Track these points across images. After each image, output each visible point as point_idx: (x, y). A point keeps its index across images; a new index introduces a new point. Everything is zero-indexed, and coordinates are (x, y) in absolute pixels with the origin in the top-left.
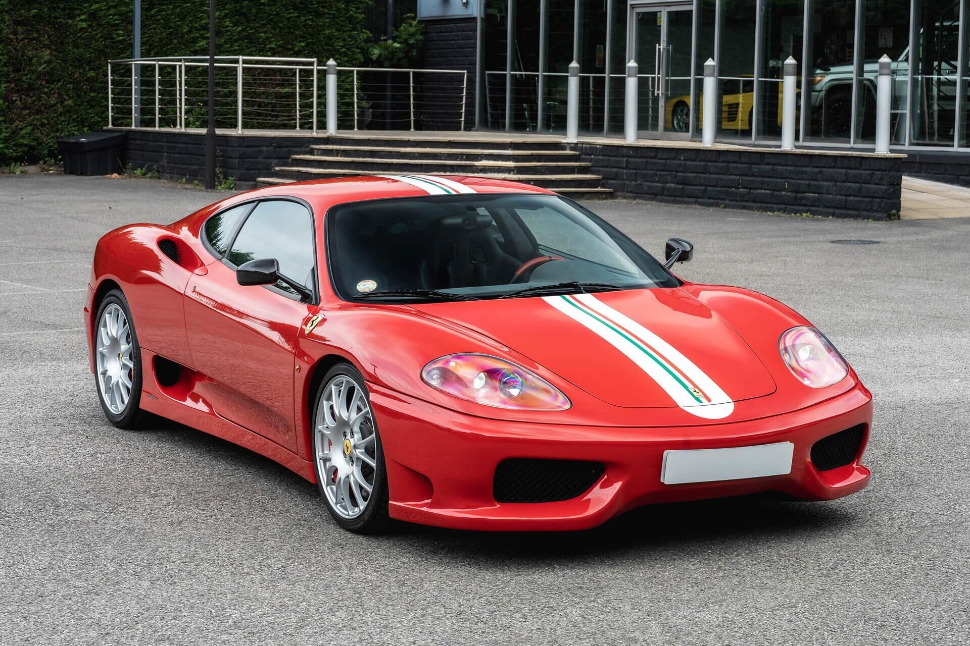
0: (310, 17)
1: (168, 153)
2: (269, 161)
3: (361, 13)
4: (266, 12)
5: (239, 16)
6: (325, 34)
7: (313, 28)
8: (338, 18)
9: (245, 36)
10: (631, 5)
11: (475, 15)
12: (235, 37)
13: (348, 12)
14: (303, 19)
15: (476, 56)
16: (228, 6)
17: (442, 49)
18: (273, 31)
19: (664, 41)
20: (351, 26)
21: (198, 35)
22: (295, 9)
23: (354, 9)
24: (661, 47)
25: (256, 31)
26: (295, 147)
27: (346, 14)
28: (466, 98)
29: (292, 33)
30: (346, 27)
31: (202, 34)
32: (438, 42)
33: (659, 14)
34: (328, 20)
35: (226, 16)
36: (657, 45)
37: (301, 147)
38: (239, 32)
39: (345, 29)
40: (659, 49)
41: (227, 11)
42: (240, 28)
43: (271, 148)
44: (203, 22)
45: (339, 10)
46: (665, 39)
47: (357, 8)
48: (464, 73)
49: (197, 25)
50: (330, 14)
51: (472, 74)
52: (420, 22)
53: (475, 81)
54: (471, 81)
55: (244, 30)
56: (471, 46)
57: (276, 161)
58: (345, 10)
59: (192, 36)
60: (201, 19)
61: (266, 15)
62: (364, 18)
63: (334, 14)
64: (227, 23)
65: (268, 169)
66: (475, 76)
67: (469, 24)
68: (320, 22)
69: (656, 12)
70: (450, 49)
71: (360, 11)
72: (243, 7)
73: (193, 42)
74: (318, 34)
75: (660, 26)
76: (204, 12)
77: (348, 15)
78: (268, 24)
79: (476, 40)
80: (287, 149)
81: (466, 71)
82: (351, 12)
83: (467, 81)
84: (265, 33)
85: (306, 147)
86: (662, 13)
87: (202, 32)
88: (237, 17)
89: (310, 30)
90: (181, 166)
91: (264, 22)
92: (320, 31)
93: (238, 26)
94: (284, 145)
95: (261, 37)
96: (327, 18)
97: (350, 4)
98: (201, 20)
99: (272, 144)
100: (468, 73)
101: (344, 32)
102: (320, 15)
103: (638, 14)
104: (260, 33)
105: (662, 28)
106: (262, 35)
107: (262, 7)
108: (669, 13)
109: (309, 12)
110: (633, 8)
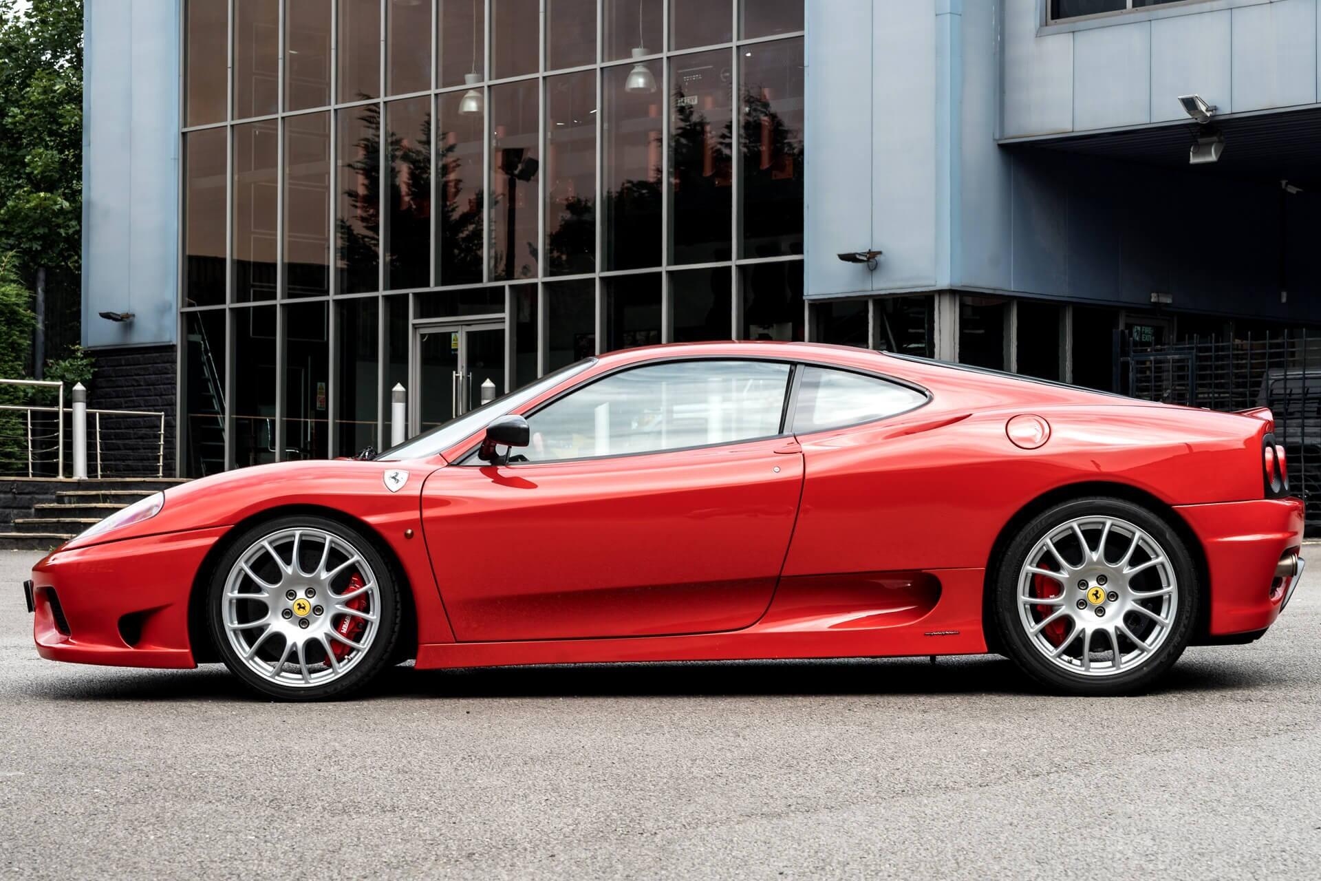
2: (7, 511)
3: (25, 338)
10: (413, 325)
11: (174, 343)
13: (11, 337)
15: (175, 394)
17: (122, 387)
19: (463, 367)
20: (14, 355)
23: (17, 333)
24: (460, 374)
26: (38, 494)
27: (8, 339)
28: (164, 448)
30: (8, 356)
32: (114, 379)
33: (453, 335)
36: (454, 372)
37: (46, 493)
40: (457, 378)
43: (10, 496)
46: (464, 365)
47: (22, 332)
48: (161, 416)
51: (171, 415)
52: (87, 354)
53: (175, 426)
54: (170, 426)
56: (169, 381)
57: (15, 511)
62: (29, 345)
65: (6, 522)
66: (175, 420)
67: (164, 354)
69: (449, 334)
70: (133, 386)
75: (456, 350)
79: (176, 374)
80: (29, 497)
81: (163, 413)
82: (15, 337)
83: (165, 427)
85: (52, 494)
86: (459, 335)
94: (26, 491)
97: (13, 326)
99: (11, 489)
100: (165, 416)
101: (6, 362)
103: (423, 336)
105: (459, 353)
108: (469, 334)
110: (416, 328)
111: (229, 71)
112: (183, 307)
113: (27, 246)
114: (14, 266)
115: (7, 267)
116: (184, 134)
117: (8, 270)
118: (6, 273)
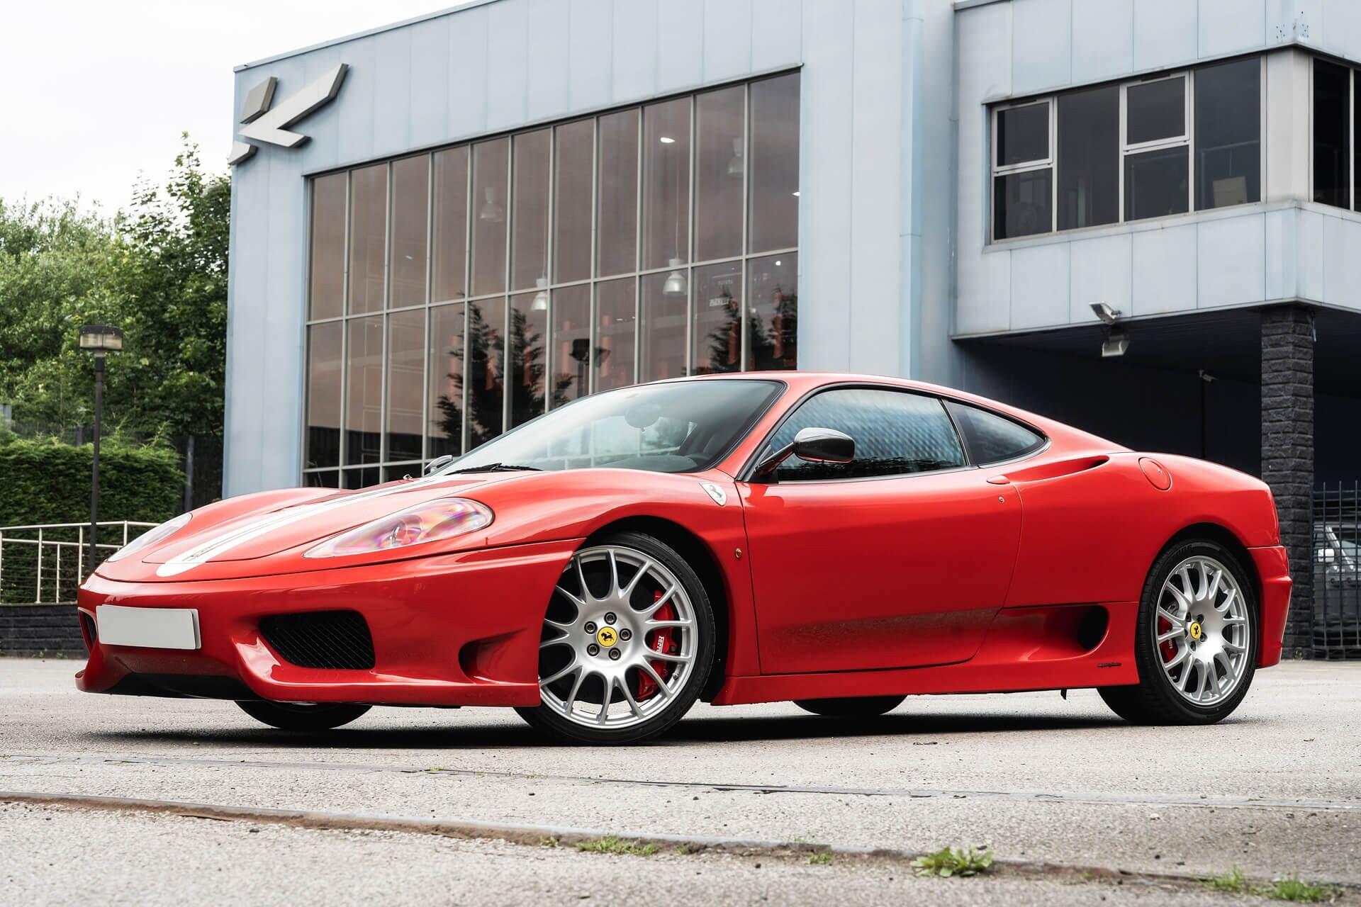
0: (126, 495)
1: (15, 627)
3: (176, 493)
4: (81, 489)
5: (54, 492)
6: (139, 514)
7: (127, 507)
8: (153, 497)
9: (59, 513)
12: (48, 515)
13: (163, 491)
14: (118, 497)
16: (43, 481)
18: (87, 509)
20: (165, 506)
21: (12, 511)
22: (110, 487)
25: (70, 508)
29: (106, 512)
31: (16, 510)
34: (142, 499)
35: (41, 491)
38: (53, 510)
39: (160, 509)
41: (42, 487)
42: (54, 505)
44: (18, 497)
45: (154, 490)
47: (172, 488)
49: (11, 500)
50: (145, 493)
55: (58, 507)
58: (160, 489)
59: (6, 511)
60: (16, 493)
61: (81, 492)
62: (179, 499)
63: (149, 493)
64: (42, 499)
68: (135, 501)
71: (174, 491)
72: (57, 483)
73: (6, 518)
74: (133, 514)
76: (19, 486)
77: (163, 494)
78: (82, 501)
84: (79, 510)
87: (15, 508)
88: (51, 493)
89: (125, 509)
90: (36, 640)
91: (78, 499)
92: (134, 511)
93: (52, 503)
95: (75, 515)
96: (142, 497)
97: (165, 483)
98: (15, 496)
101: (159, 512)
102: (134, 494)
104: (74, 510)
106: (76, 512)
107: (78, 483)
109: (125, 491)
111: (345, 275)
112: (305, 468)
113: (180, 417)
114: (168, 434)
115: (162, 435)
116: (308, 326)
117: (163, 437)
118: (161, 439)
